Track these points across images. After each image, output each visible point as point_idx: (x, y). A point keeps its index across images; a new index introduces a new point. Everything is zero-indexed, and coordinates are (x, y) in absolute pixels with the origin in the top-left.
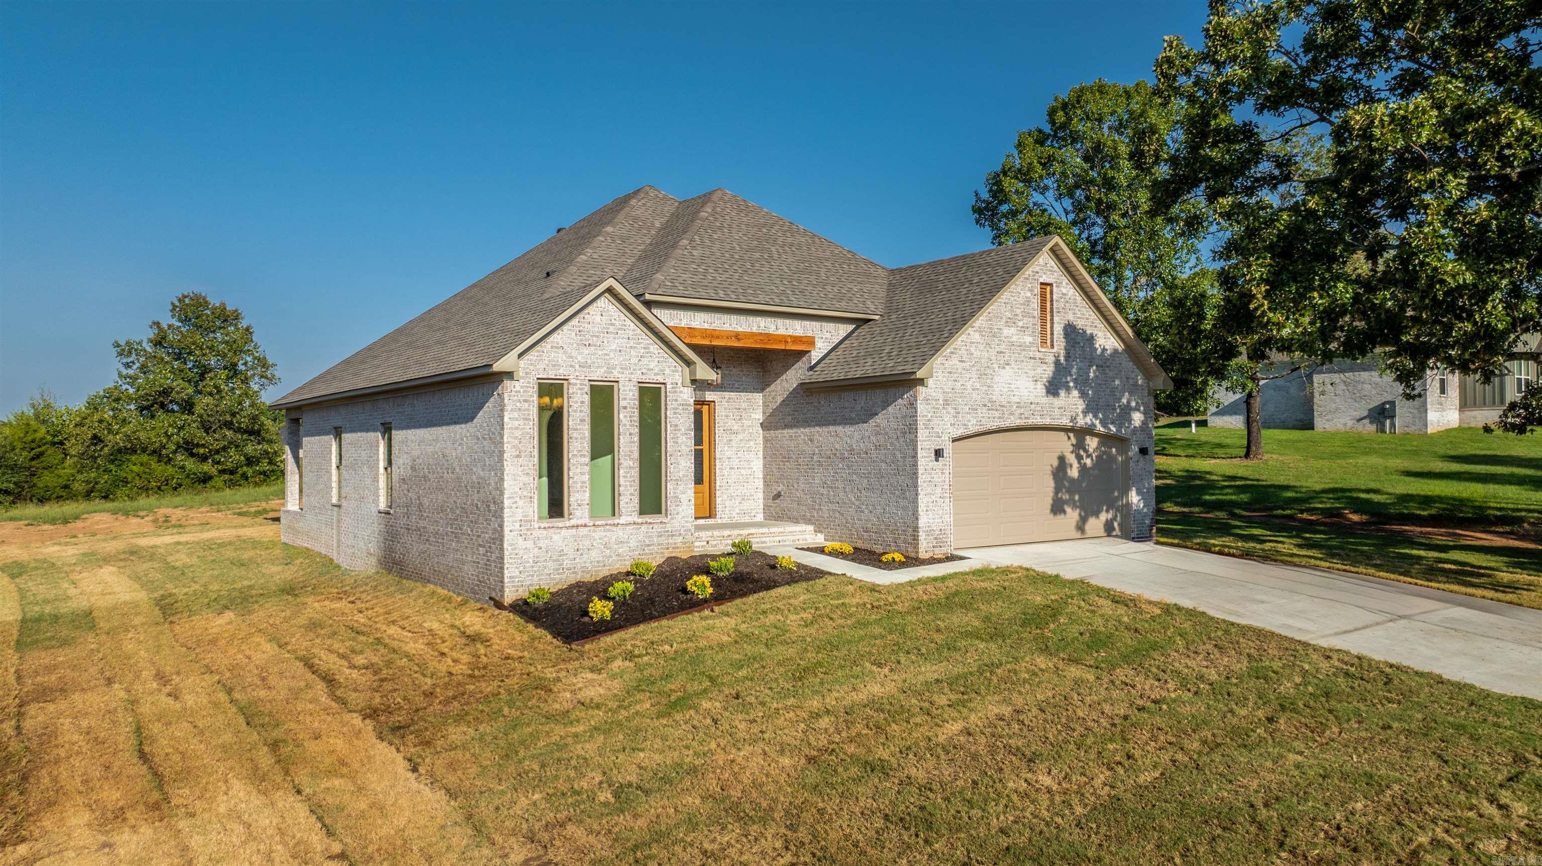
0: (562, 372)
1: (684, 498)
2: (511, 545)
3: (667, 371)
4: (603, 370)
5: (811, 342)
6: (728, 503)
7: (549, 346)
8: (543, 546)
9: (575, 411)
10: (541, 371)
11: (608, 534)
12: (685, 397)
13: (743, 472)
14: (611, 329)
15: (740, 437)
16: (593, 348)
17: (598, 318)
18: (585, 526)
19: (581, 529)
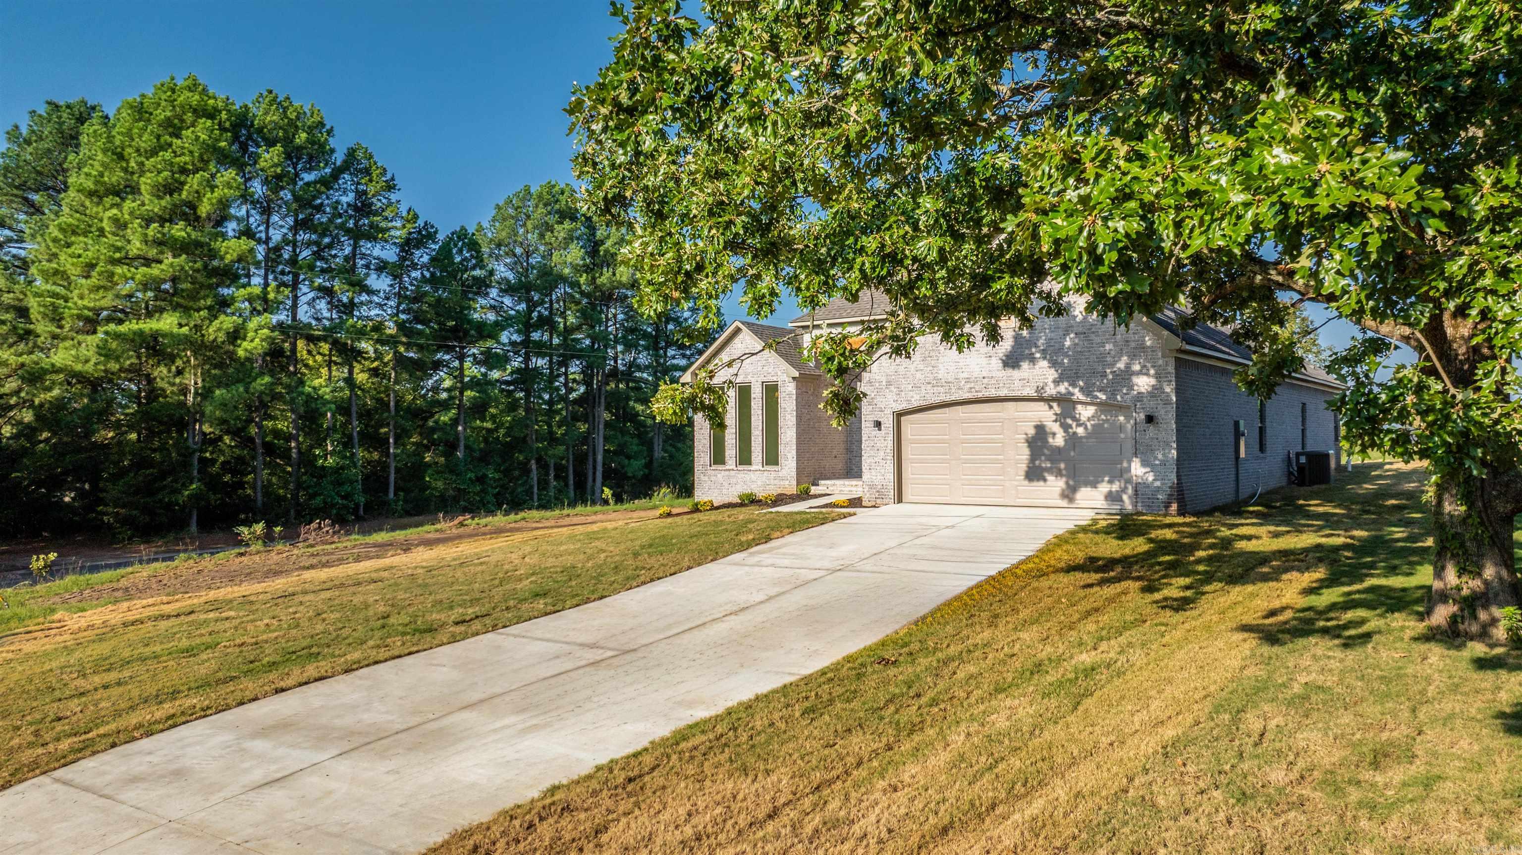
1: (789, 456)
2: (698, 478)
3: (778, 374)
4: (742, 376)
8: (713, 480)
9: (729, 402)
11: (746, 475)
12: (791, 388)
17: (740, 345)
18: (733, 470)
19: (731, 472)
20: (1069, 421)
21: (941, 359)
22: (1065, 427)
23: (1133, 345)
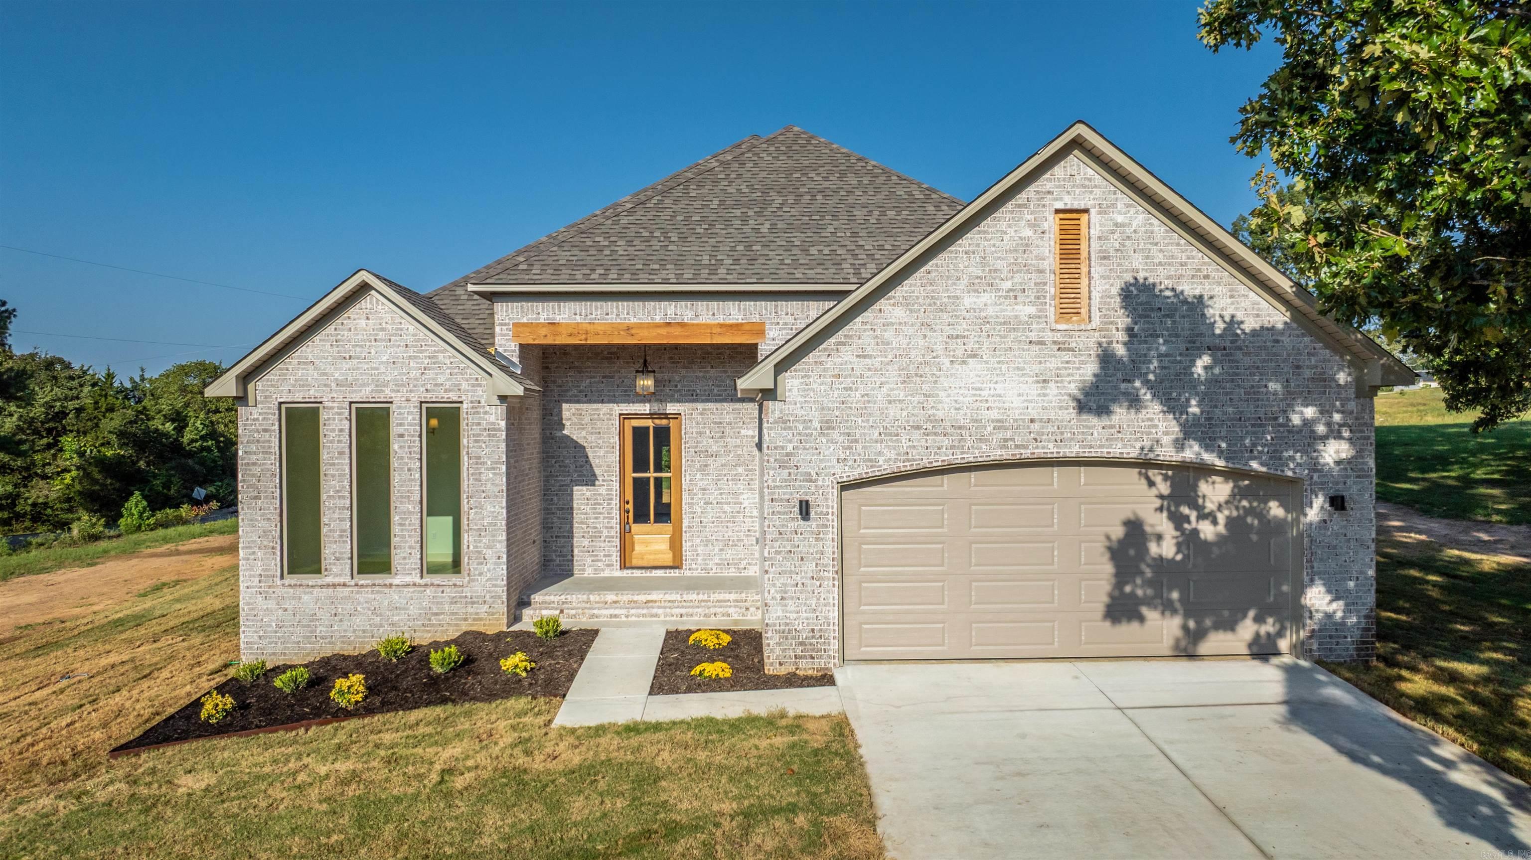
0: (312, 393)
1: (489, 554)
2: (248, 604)
3: (464, 386)
4: (369, 389)
5: (759, 329)
6: (700, 550)
7: (295, 362)
8: (290, 607)
9: (332, 442)
10: (285, 394)
11: (378, 597)
12: (492, 418)
13: (726, 508)
14: (381, 335)
15: (721, 460)
16: (355, 361)
17: (362, 323)
18: (344, 585)
19: (339, 589)
20: (1185, 510)
21: (945, 382)
22: (1178, 520)
23: (1307, 373)
